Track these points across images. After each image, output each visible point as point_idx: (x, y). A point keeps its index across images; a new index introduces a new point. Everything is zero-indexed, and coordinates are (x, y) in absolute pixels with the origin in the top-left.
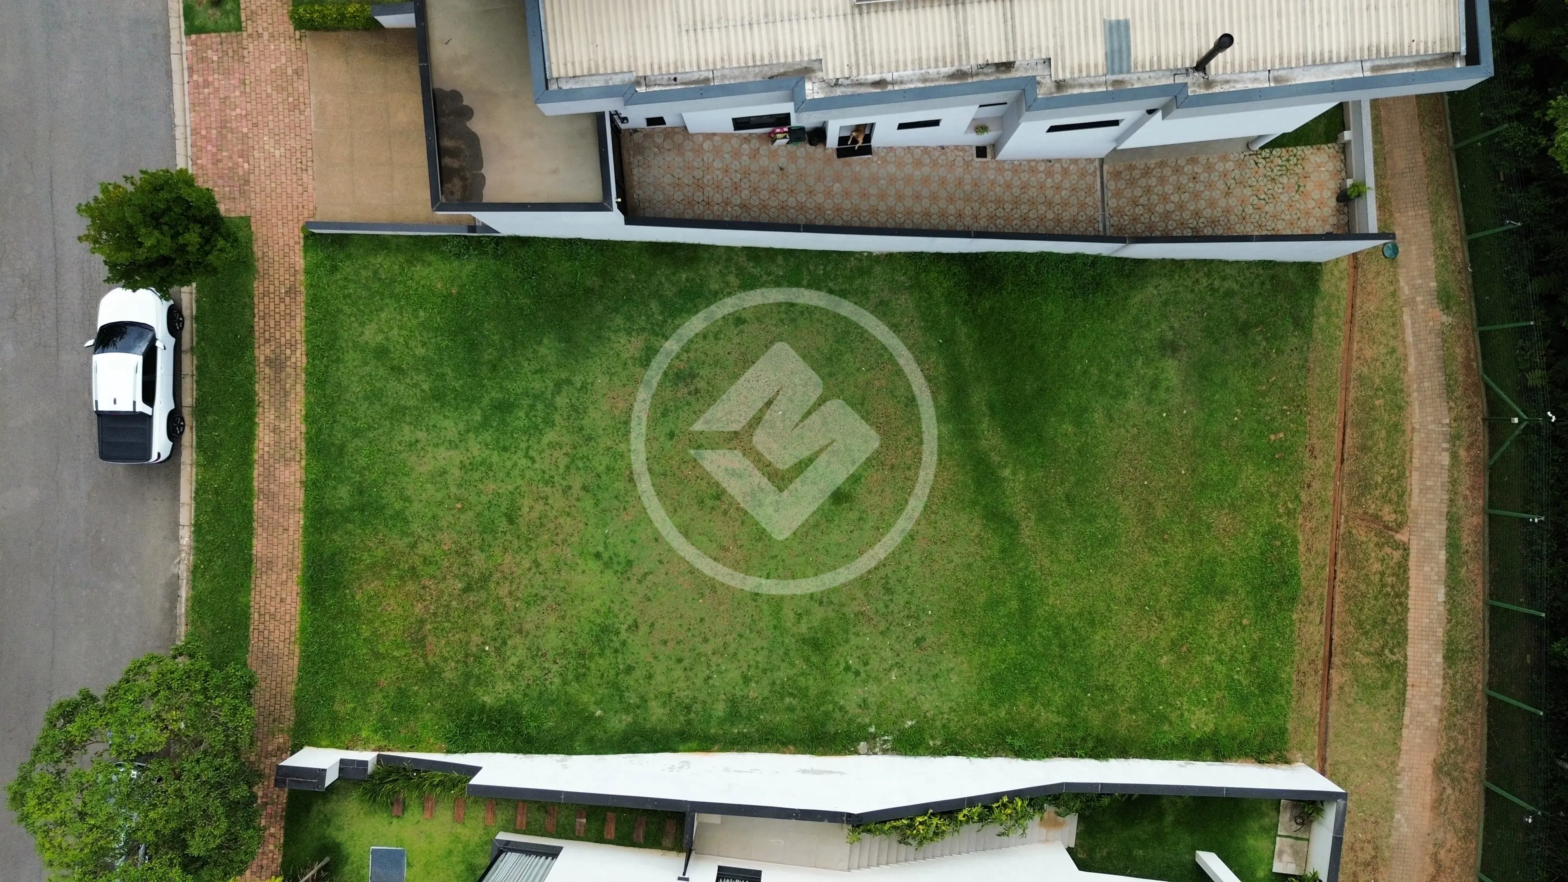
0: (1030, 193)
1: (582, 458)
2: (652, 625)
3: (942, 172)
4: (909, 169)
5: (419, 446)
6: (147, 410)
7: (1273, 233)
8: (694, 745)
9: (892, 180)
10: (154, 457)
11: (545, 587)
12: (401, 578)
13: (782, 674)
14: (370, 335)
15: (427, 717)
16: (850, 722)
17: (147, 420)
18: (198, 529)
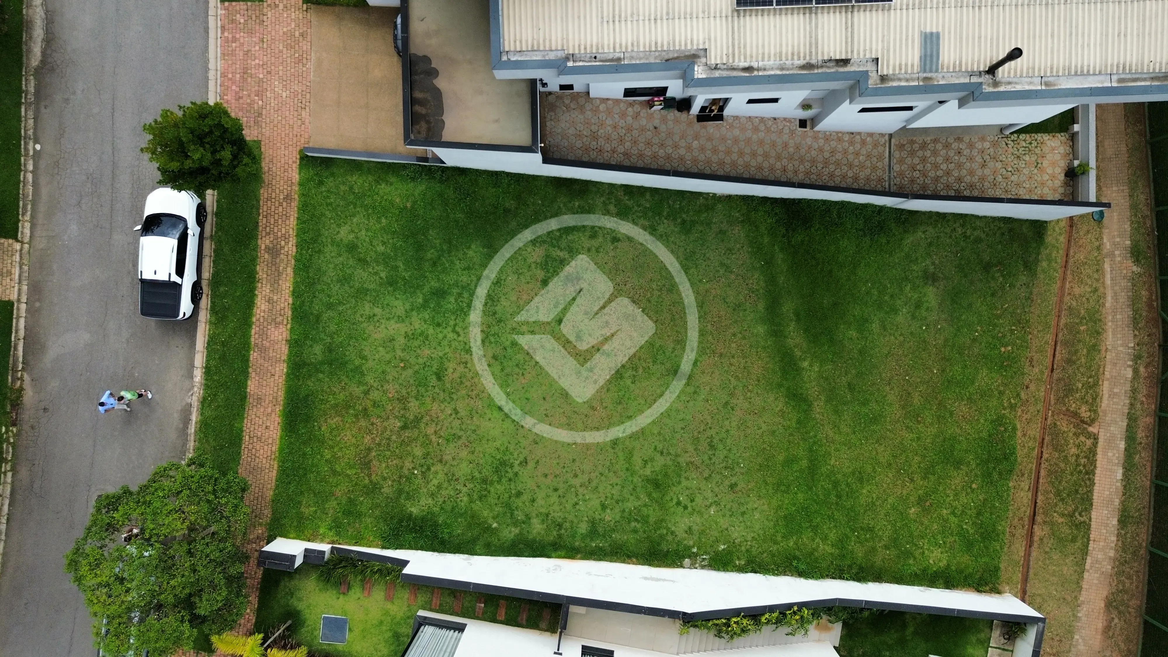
0: (837, 157)
1: (494, 335)
2: (538, 462)
3: (774, 137)
4: (749, 134)
5: (376, 319)
6: (178, 280)
7: (1016, 197)
8: (563, 554)
9: (736, 141)
10: (181, 315)
11: (461, 429)
12: (356, 416)
13: (630, 505)
14: (344, 234)
15: (369, 520)
16: (679, 543)
17: (177, 288)
18: (208, 371)
